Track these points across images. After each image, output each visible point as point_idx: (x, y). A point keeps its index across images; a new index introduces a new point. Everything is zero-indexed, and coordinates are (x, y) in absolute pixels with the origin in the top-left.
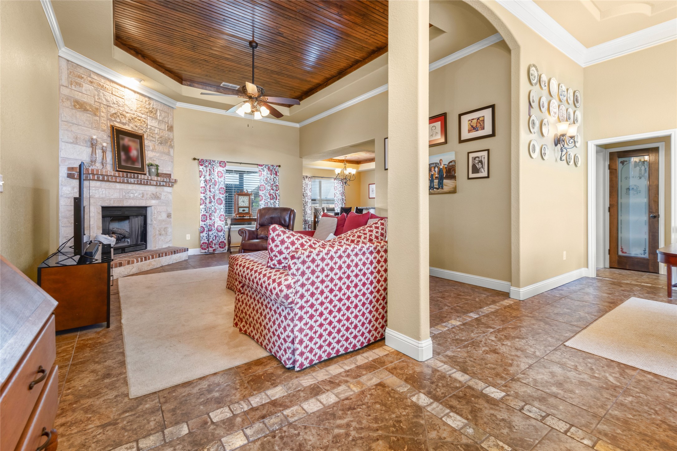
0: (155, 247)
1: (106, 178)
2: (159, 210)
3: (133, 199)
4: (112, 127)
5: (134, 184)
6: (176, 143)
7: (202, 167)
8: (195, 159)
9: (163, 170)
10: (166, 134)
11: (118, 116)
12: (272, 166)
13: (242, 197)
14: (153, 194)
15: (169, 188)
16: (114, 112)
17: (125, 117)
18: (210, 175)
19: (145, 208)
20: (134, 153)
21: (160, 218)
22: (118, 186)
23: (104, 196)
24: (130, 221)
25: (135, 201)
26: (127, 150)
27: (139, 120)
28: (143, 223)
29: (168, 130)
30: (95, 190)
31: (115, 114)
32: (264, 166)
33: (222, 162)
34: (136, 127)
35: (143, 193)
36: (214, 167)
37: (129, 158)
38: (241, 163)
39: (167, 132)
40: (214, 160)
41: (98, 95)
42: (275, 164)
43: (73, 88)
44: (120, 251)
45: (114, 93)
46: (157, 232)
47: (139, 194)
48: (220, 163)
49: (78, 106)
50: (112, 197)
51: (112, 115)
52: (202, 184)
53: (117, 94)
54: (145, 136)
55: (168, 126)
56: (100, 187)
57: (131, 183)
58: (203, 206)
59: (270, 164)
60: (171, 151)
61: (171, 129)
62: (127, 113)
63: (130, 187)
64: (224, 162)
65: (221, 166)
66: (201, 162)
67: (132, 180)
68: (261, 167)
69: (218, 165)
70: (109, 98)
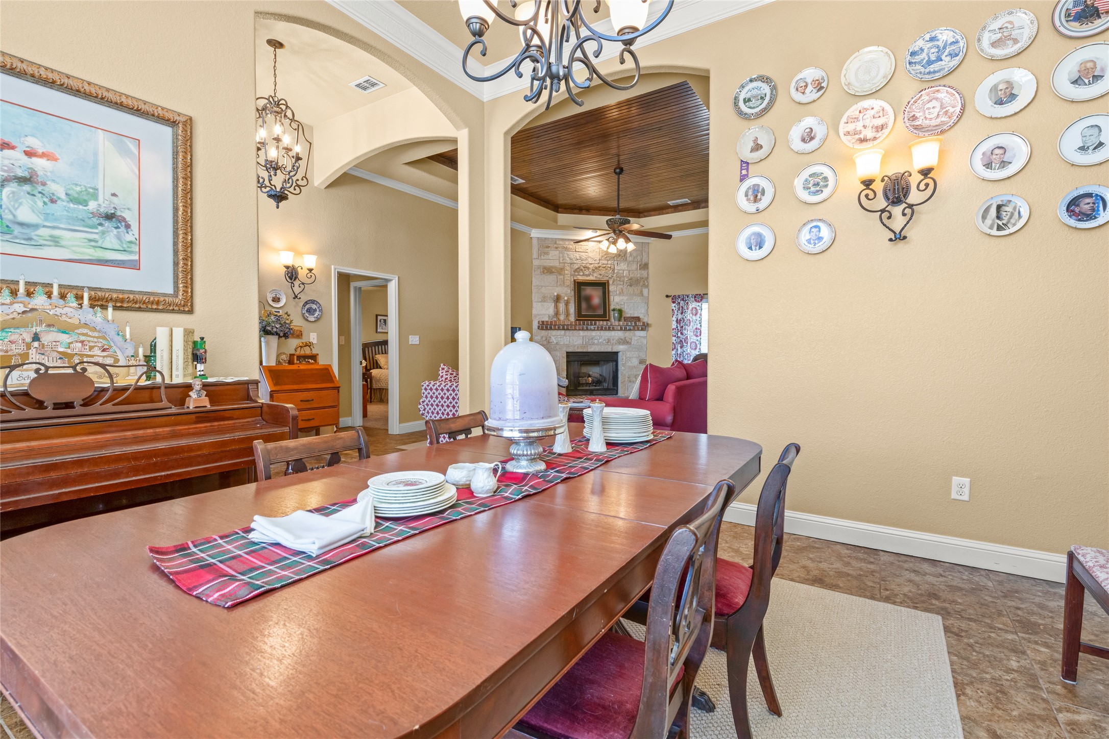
0: (624, 394)
1: (565, 327)
2: (628, 355)
3: (597, 344)
4: (574, 280)
5: (594, 330)
6: (652, 282)
7: (674, 305)
8: (667, 296)
9: (629, 312)
10: (639, 274)
11: (582, 270)
14: (622, 339)
15: (642, 332)
16: (577, 267)
17: (588, 268)
18: (682, 313)
19: (616, 353)
20: (596, 301)
21: (629, 364)
22: (581, 333)
23: (568, 343)
25: (599, 346)
26: (588, 299)
27: (604, 267)
28: (615, 368)
29: (640, 269)
30: (561, 338)
31: (578, 268)
33: (697, 295)
34: (600, 275)
35: (608, 339)
36: (687, 303)
37: (590, 307)
39: (639, 271)
40: (688, 294)
41: (563, 257)
43: (542, 257)
45: (577, 250)
46: (627, 379)
47: (605, 340)
48: (695, 297)
49: (546, 271)
50: (576, 344)
51: (576, 271)
52: (674, 325)
53: (580, 250)
54: (611, 282)
55: (640, 265)
56: (565, 335)
57: (591, 330)
58: (674, 352)
60: (645, 291)
61: (645, 266)
62: (591, 264)
63: (594, 333)
64: (700, 295)
65: (696, 300)
66: (674, 299)
67: (592, 327)
69: (693, 299)
70: (572, 257)
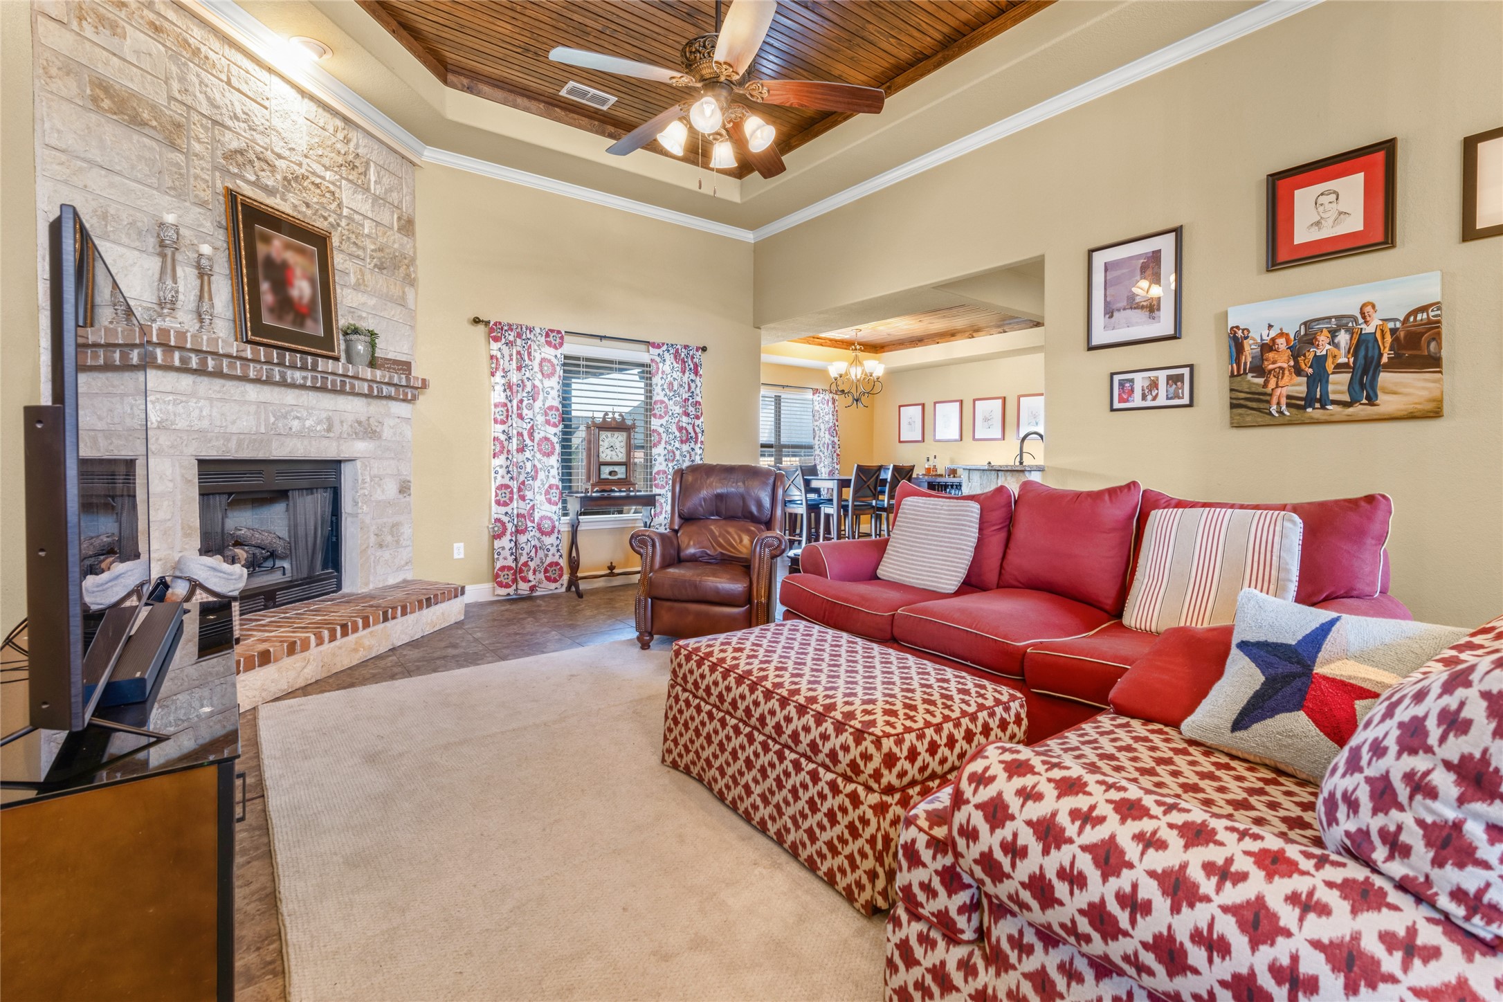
0: (367, 584)
1: (211, 363)
2: (375, 471)
3: (300, 435)
4: (232, 197)
5: (303, 387)
6: (422, 271)
7: (499, 345)
8: (477, 321)
9: (388, 348)
10: (396, 241)
11: (251, 162)
12: (686, 347)
13: (609, 434)
14: (360, 423)
15: (404, 405)
16: (235, 145)
17: (273, 168)
18: (519, 369)
19: (335, 465)
20: (302, 289)
21: (378, 495)
22: (253, 392)
23: (205, 424)
24: (291, 504)
25: (306, 442)
26: (280, 275)
27: (318, 186)
28: (328, 510)
29: (399, 229)
30: (175, 403)
31: (241, 152)
32: (665, 348)
33: (552, 331)
34: (308, 205)
35: (329, 419)
36: (530, 347)
37: (285, 304)
38: (602, 338)
39: (398, 236)
40: (530, 325)
41: (182, 79)
42: (694, 343)
43: (89, 32)
44: (261, 601)
45: (234, 81)
46: (373, 539)
47: (319, 422)
48: (547, 335)
49: (106, 104)
50: (234, 429)
51: (231, 155)
52: (498, 396)
53: (244, 88)
54: (335, 241)
55: (399, 219)
56: (193, 394)
57: (293, 386)
58: (501, 460)
59: (680, 341)
60: (410, 293)
61: (407, 226)
62: (280, 156)
63: (290, 397)
64: (559, 332)
65: (549, 343)
66: (495, 331)
67: (298, 376)
68: (657, 351)
69: (543, 339)
70: (218, 96)
